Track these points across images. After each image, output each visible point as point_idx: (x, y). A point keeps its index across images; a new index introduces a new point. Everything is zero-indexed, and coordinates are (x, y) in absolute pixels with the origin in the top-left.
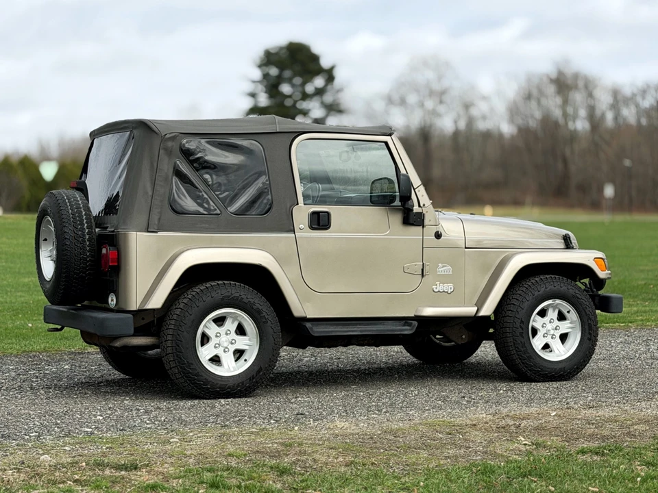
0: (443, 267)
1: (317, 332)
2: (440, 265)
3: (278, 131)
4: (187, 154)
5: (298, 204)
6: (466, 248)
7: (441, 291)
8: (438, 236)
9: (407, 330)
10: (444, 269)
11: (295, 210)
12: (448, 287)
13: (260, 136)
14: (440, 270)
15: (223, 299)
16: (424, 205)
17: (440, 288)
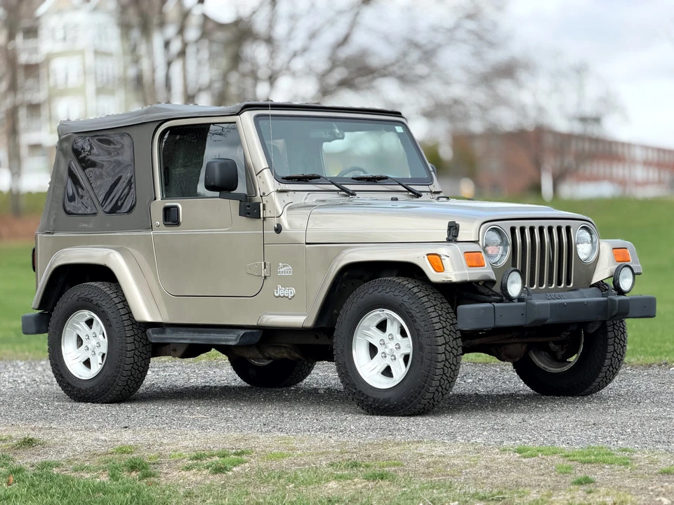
0: (284, 266)
1: (155, 338)
2: (280, 264)
3: (144, 121)
4: (77, 152)
5: (155, 199)
6: (307, 244)
7: (282, 295)
8: (278, 229)
9: (232, 340)
10: (285, 270)
11: (153, 204)
12: (290, 292)
13: (131, 128)
14: (281, 270)
15: (78, 301)
16: (264, 194)
17: (281, 291)
